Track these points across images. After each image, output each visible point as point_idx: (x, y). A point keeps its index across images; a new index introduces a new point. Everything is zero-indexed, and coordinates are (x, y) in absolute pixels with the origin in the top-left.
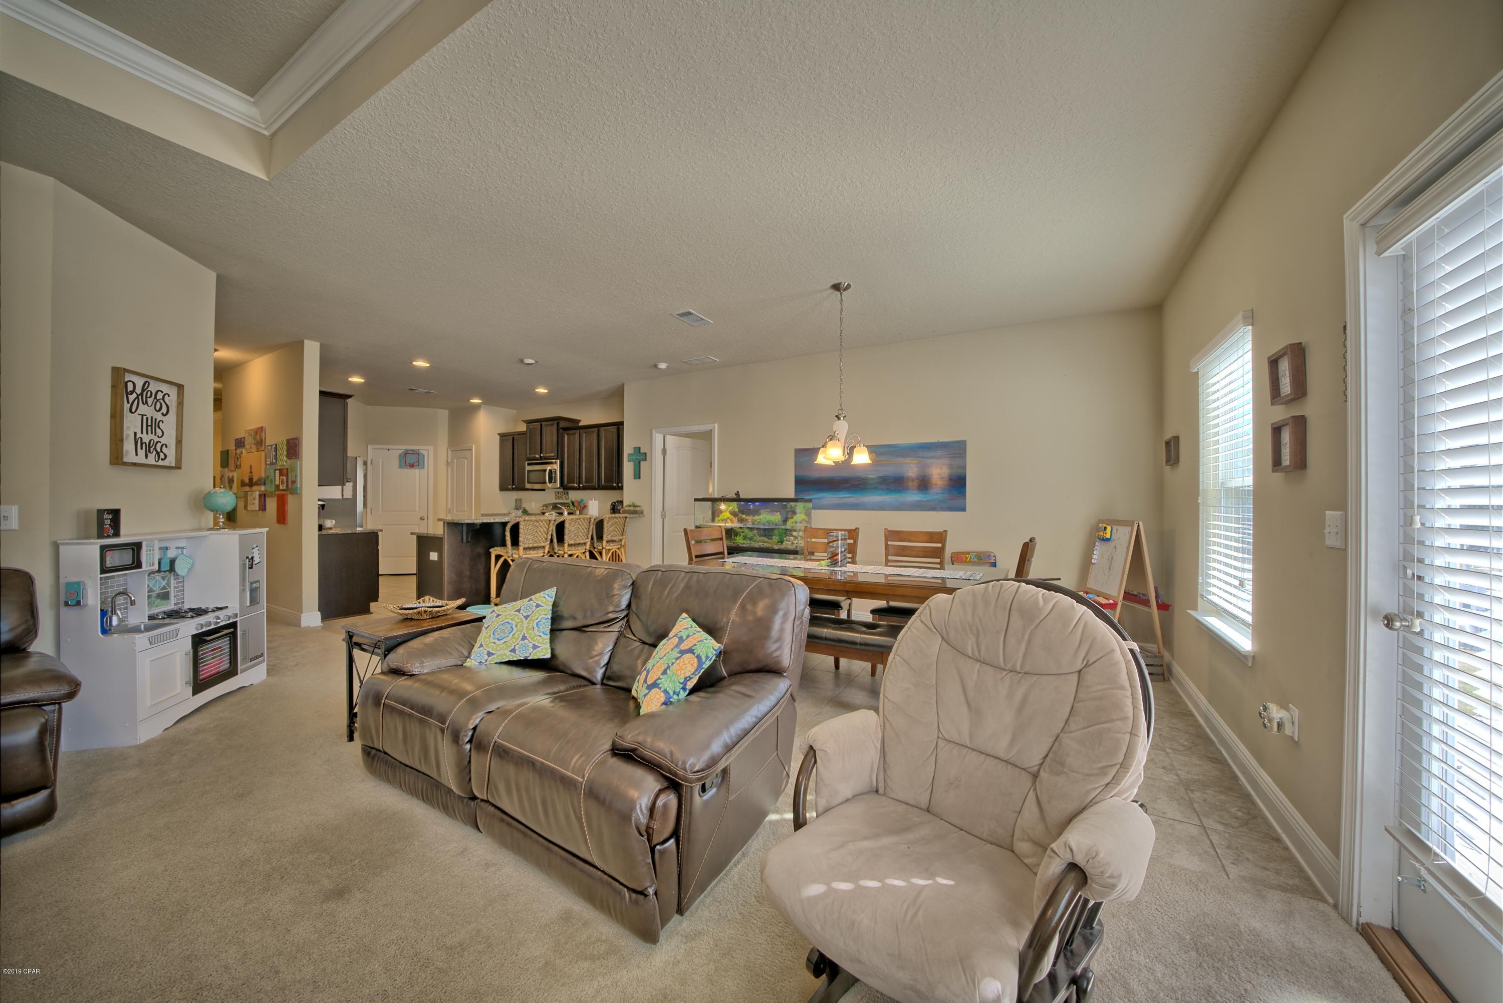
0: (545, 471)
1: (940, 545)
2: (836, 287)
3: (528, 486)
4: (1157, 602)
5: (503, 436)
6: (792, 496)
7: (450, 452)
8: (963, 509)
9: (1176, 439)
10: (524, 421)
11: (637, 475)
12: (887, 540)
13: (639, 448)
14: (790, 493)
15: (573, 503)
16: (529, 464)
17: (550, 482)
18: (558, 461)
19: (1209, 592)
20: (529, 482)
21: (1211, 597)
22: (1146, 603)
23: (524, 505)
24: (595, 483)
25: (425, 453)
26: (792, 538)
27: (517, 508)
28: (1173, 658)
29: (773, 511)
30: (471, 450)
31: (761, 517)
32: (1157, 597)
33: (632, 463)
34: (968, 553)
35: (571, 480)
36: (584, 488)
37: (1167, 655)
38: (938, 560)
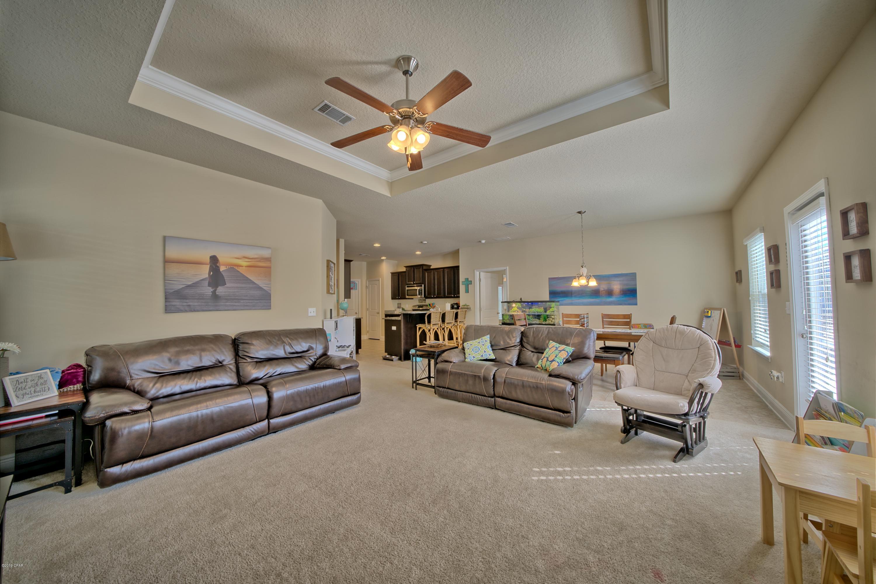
0: (417, 290)
1: (629, 320)
2: (579, 212)
3: (407, 297)
4: (735, 344)
5: (393, 274)
6: (548, 299)
7: (367, 282)
8: (636, 304)
9: (740, 271)
10: (405, 267)
11: (467, 291)
12: (603, 318)
13: (468, 279)
14: (547, 298)
15: (430, 305)
16: (407, 287)
17: (419, 295)
18: (423, 285)
19: (756, 337)
20: (407, 295)
21: (758, 339)
22: (730, 345)
23: (402, 306)
24: (442, 295)
25: (357, 282)
26: (551, 319)
27: (398, 307)
28: (744, 369)
29: (539, 307)
30: (379, 280)
31: (533, 309)
32: (735, 342)
33: (464, 286)
34: (640, 324)
35: (429, 293)
36: (436, 298)
37: (741, 369)
38: (628, 327)
